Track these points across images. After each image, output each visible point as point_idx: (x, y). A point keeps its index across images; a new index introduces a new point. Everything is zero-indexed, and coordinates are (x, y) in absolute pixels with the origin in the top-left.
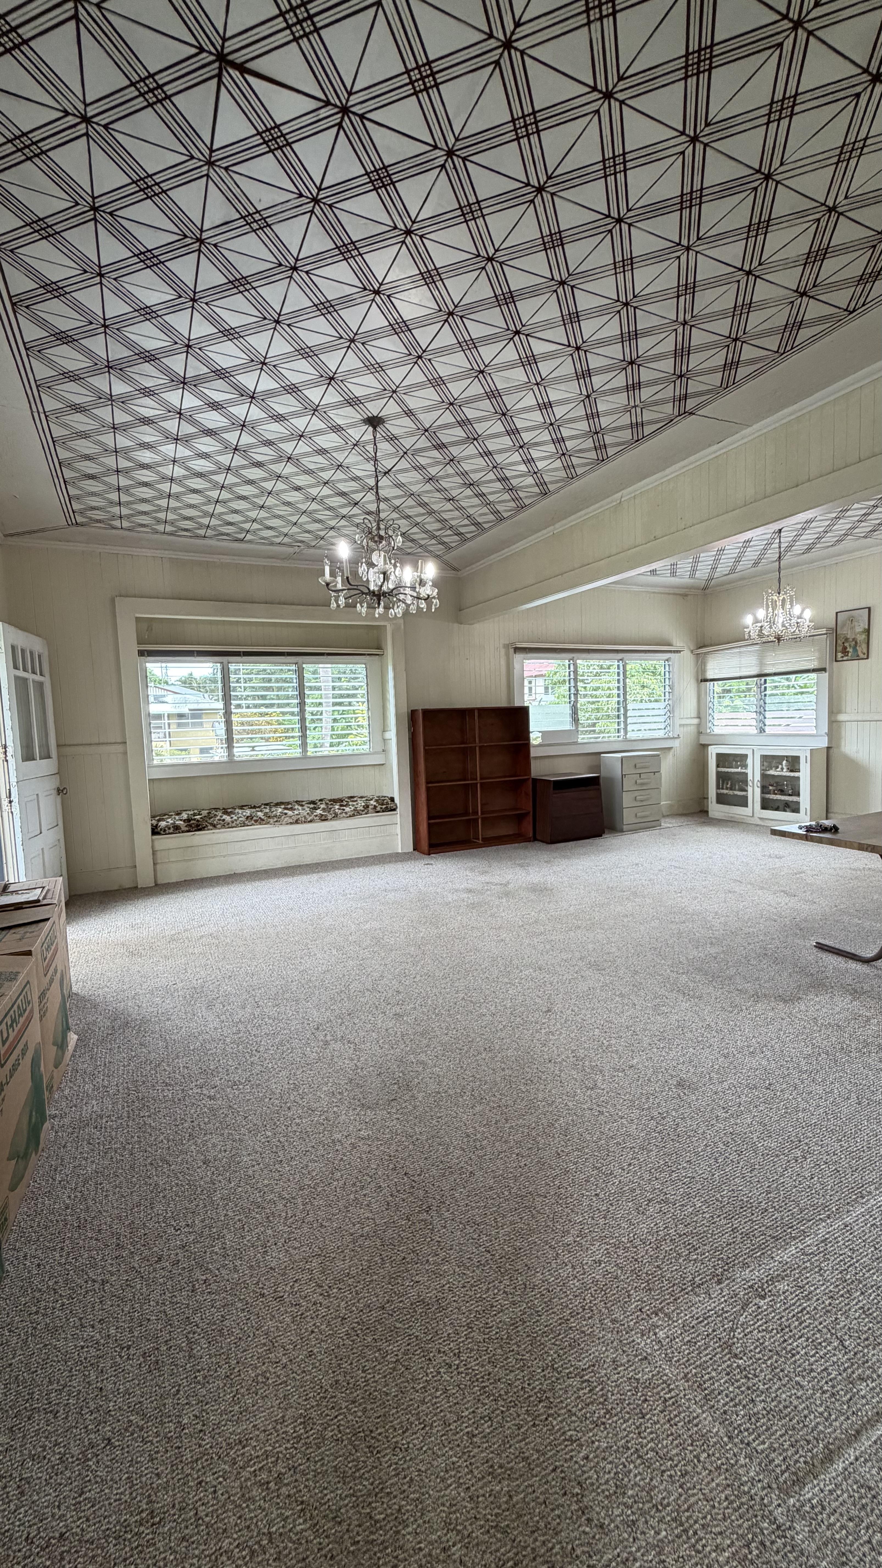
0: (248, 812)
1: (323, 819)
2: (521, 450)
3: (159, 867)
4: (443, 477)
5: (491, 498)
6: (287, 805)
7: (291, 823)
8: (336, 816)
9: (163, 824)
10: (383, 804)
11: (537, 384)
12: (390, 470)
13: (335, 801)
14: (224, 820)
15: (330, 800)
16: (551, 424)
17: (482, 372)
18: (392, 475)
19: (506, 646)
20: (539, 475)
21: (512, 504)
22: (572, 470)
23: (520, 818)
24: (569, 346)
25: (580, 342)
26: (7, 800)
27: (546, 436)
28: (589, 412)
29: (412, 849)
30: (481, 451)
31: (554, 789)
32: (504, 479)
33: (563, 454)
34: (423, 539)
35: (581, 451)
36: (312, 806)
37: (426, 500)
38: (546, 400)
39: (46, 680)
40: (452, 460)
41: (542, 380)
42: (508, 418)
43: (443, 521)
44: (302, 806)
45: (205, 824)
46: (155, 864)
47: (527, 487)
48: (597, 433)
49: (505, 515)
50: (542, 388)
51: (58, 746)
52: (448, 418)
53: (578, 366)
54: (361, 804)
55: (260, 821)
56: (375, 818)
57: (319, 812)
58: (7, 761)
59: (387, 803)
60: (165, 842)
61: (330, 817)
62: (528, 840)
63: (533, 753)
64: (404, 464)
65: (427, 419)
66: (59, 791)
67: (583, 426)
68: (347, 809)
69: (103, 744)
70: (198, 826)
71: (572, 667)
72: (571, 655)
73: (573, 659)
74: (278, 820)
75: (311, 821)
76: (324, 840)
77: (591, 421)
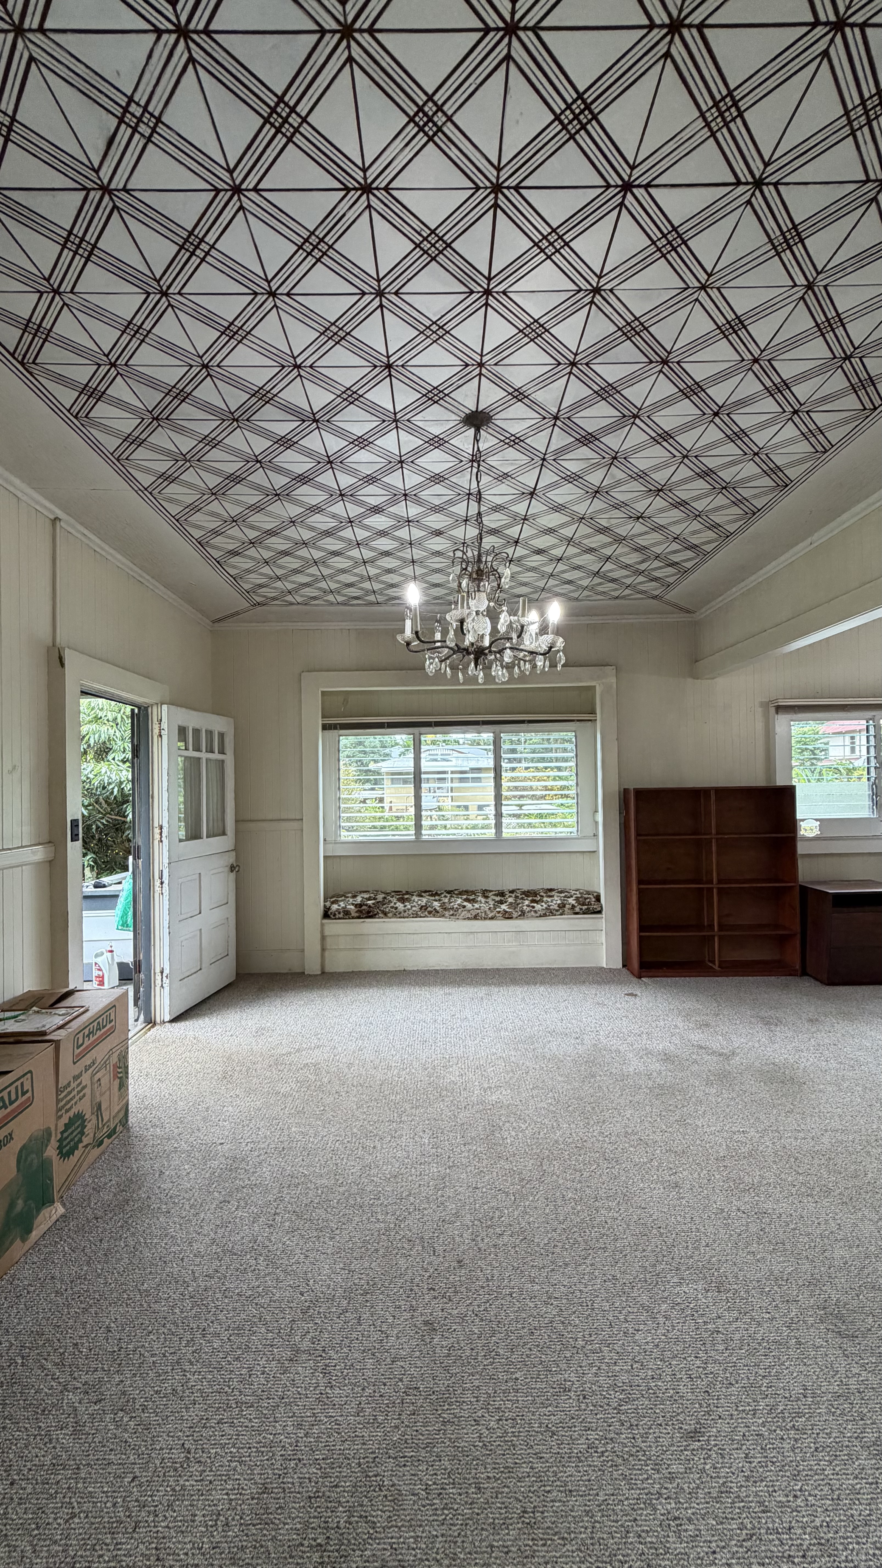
0: (424, 901)
1: (507, 916)
2: (717, 420)
3: (327, 954)
4: (613, 486)
5: (699, 505)
6: (469, 895)
7: (469, 919)
8: (523, 914)
9: (335, 907)
10: (583, 904)
11: (703, 287)
12: (535, 489)
13: (527, 893)
14: (396, 908)
15: (523, 893)
16: (756, 361)
17: (597, 291)
18: (540, 494)
19: (765, 705)
20: (764, 457)
21: (736, 510)
22: (821, 437)
23: (782, 941)
24: (738, 183)
25: (757, 166)
26: (159, 881)
27: (751, 386)
28: (821, 318)
29: (620, 965)
30: (654, 435)
31: (834, 906)
32: (706, 474)
33: (796, 412)
34: (627, 577)
35: (825, 399)
36: (498, 898)
37: (604, 523)
38: (730, 316)
39: (229, 759)
40: (615, 458)
41: (710, 275)
42: (675, 367)
43: (639, 549)
44: (487, 897)
45: (376, 911)
46: (323, 950)
47: (750, 479)
48: (848, 358)
49: (731, 528)
50: (714, 294)
51: (237, 821)
52: (577, 391)
53: (770, 224)
54: (557, 900)
55: (434, 913)
56: (572, 921)
57: (504, 907)
58: (162, 841)
59: (589, 904)
60: (335, 927)
61: (515, 915)
62: (792, 973)
63: (801, 848)
64: (548, 477)
65: (548, 397)
66: (232, 868)
67: (817, 349)
68: (538, 907)
69: (283, 820)
70: (369, 912)
71: (872, 729)
72: (870, 714)
73: (873, 719)
74: (454, 913)
75: (492, 918)
76: (509, 941)
77: (830, 336)
